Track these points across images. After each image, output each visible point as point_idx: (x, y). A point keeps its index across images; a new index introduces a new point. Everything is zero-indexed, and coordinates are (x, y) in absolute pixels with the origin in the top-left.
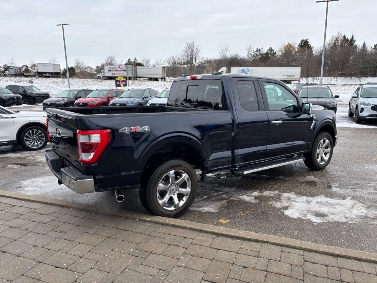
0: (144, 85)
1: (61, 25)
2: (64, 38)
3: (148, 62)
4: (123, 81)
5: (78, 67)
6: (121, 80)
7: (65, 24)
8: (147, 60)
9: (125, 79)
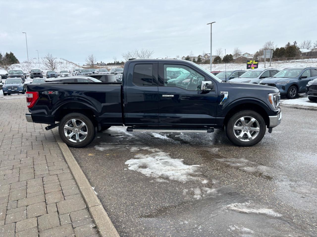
0: (280, 67)
1: (210, 23)
2: (211, 33)
3: (309, 44)
4: (254, 64)
5: (237, 54)
6: (253, 63)
7: (213, 23)
8: (308, 42)
9: (256, 63)
